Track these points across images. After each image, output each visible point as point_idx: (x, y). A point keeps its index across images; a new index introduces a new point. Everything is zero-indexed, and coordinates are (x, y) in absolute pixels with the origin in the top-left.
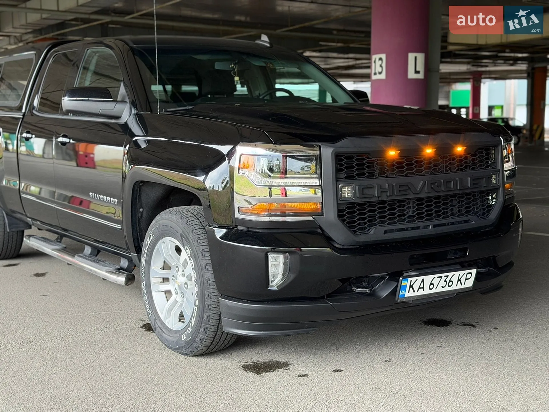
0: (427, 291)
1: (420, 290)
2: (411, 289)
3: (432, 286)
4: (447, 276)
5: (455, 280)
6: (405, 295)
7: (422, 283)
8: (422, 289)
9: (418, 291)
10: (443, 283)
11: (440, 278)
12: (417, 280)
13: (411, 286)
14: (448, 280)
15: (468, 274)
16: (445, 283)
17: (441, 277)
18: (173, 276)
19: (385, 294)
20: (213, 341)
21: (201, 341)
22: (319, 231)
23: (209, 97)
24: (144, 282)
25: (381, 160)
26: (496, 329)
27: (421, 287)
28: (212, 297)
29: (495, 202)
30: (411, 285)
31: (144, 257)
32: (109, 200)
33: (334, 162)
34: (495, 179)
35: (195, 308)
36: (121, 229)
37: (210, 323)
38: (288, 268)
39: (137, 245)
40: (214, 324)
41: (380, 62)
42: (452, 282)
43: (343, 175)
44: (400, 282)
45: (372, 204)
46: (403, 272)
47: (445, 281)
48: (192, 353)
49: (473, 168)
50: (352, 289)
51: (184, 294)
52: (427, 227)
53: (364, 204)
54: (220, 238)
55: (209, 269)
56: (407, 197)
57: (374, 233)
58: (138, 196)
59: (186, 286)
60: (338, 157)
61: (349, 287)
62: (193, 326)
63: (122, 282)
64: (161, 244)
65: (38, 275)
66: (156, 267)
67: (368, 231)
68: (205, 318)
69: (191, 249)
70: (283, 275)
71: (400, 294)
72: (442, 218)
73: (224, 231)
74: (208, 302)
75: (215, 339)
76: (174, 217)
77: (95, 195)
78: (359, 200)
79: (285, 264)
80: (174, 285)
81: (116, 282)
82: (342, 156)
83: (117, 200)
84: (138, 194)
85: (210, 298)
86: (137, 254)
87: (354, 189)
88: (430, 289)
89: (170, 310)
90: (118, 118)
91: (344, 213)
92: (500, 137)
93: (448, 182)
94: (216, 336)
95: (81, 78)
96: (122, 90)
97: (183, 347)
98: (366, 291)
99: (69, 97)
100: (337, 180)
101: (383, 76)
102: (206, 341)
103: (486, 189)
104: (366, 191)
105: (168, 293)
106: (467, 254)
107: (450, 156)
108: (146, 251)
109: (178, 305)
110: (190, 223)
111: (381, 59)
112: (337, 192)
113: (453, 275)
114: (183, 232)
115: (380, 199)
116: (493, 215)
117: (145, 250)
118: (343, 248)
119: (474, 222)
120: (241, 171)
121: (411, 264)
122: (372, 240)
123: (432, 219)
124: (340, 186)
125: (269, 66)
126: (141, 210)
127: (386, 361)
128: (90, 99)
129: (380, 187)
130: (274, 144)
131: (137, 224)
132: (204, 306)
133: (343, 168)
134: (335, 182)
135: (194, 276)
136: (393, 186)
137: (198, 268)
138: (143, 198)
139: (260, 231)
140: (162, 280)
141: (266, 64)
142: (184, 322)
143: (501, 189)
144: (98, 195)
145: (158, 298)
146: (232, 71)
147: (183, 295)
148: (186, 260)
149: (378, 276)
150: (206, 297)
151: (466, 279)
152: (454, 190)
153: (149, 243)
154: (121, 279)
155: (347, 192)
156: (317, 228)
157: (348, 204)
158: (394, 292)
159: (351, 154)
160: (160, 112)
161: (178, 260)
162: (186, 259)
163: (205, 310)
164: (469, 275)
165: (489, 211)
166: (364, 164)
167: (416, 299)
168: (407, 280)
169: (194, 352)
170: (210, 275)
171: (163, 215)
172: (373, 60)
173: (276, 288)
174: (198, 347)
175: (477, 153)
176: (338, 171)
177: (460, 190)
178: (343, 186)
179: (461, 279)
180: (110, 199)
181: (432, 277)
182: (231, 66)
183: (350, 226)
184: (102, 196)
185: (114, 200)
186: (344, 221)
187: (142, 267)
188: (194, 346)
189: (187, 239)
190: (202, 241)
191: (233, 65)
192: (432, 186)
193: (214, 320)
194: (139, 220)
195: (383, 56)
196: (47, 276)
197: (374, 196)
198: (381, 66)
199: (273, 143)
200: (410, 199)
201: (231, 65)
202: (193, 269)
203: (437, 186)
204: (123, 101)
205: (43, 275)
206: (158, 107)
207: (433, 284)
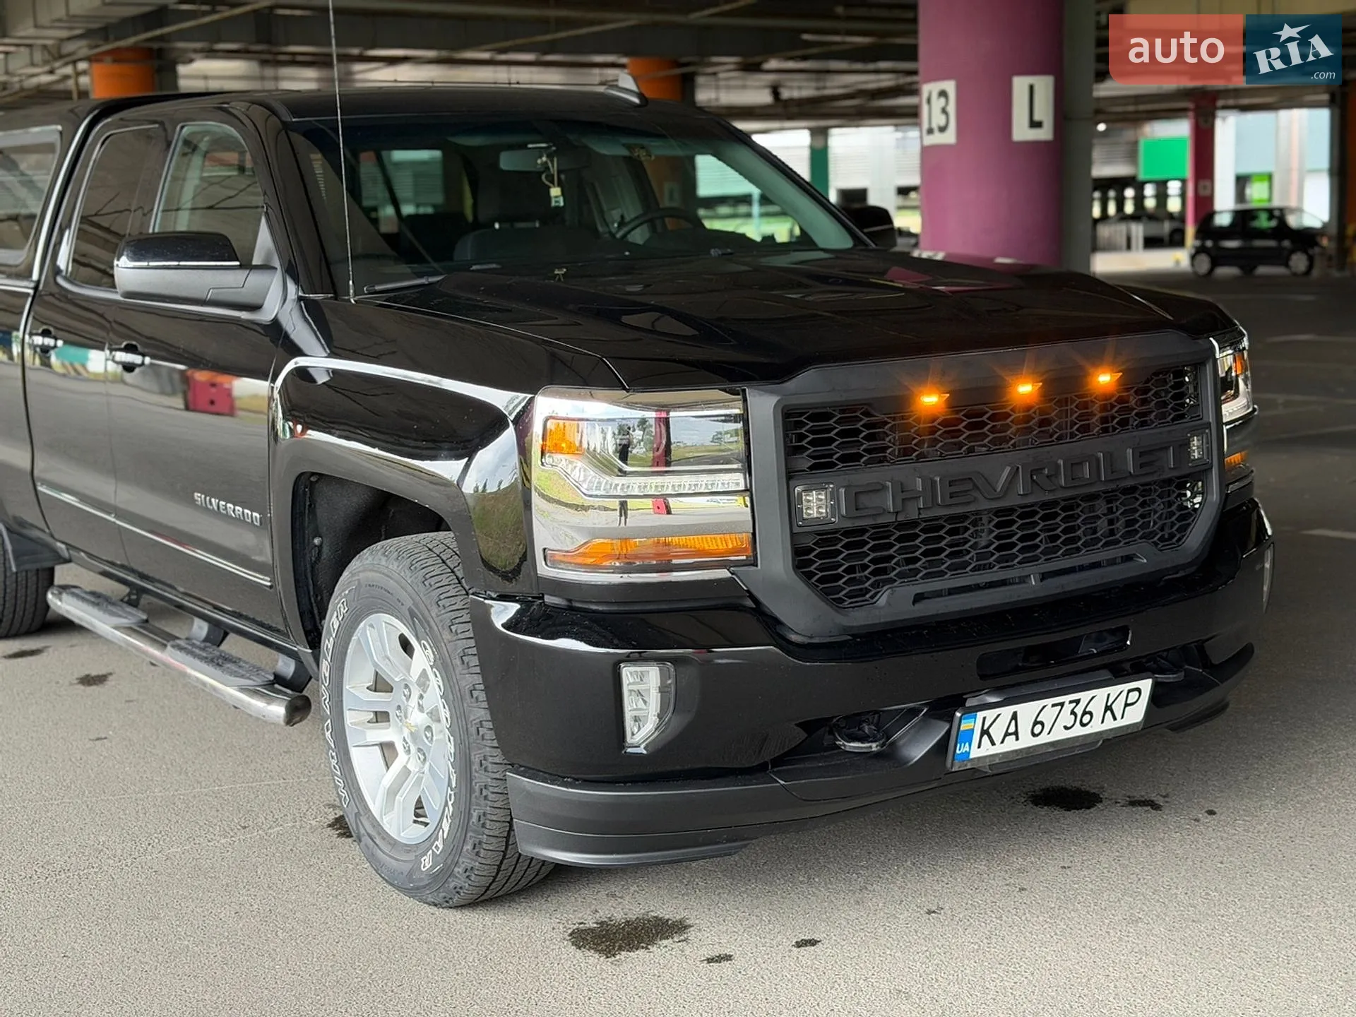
0: (1026, 741)
1: (1007, 738)
2: (985, 737)
3: (1038, 729)
4: (1077, 702)
5: (1097, 708)
6: (969, 753)
7: (1013, 722)
8: (1014, 737)
9: (1002, 742)
10: (1066, 718)
11: (1059, 707)
12: (999, 715)
13: (985, 732)
14: (1079, 711)
15: (1130, 691)
16: (1073, 717)
17: (1062, 704)
18: (399, 707)
19: (917, 751)
20: (497, 874)
21: (467, 874)
22: (749, 603)
23: (495, 230)
24: (329, 721)
25: (903, 418)
26: (1211, 813)
27: (1010, 731)
28: (490, 767)
29: (1200, 503)
30: (985, 728)
31: (326, 660)
32: (241, 513)
34: (1198, 447)
35: (450, 795)
36: (271, 587)
37: (487, 832)
38: (674, 700)
39: (309, 627)
40: (496, 833)
41: (943, 100)
42: (1091, 714)
43: (804, 462)
45: (881, 532)
46: (965, 697)
47: (1073, 713)
48: (447, 902)
49: (1143, 424)
50: (838, 743)
51: (424, 754)
53: (862, 531)
55: (480, 699)
56: (972, 508)
57: (888, 603)
58: (307, 507)
59: (429, 735)
60: (790, 418)
61: (828, 737)
62: (445, 837)
63: (278, 717)
64: (364, 630)
65: (88, 681)
66: (356, 685)
67: (872, 597)
68: (474, 819)
69: (436, 646)
70: (660, 716)
71: (958, 752)
72: (1063, 555)
74: (481, 778)
75: (502, 869)
76: (394, 566)
77: (208, 498)
78: (848, 524)
79: (663, 690)
80: (401, 731)
81: (264, 716)
82: (801, 414)
83: (258, 516)
84: (308, 503)
85: (486, 770)
86: (311, 649)
87: (834, 496)
88: (1034, 735)
89: (392, 792)
90: (256, 308)
91: (811, 556)
92: (1211, 339)
93: (1075, 465)
94: (505, 861)
97: (424, 887)
98: (871, 747)
100: (791, 475)
101: (950, 137)
102: (481, 873)
103: (1176, 474)
104: (865, 500)
105: (387, 749)
106: (1128, 643)
107: (1079, 397)
108: (330, 647)
109: (411, 780)
110: (433, 581)
111: (943, 94)
112: (792, 506)
113: (1093, 697)
114: (415, 604)
116: (1196, 537)
117: (328, 644)
118: (809, 643)
119: (1145, 559)
120: (548, 459)
121: (983, 677)
122: (882, 620)
123: (1036, 559)
124: (798, 489)
125: (636, 154)
126: (317, 541)
127: (929, 912)
128: (182, 263)
129: (902, 488)
130: (628, 391)
131: (309, 575)
132: (471, 791)
133: (803, 443)
134: (785, 480)
135: (444, 713)
136: (933, 483)
137: (453, 696)
138: (319, 512)
139: (600, 608)
140: (372, 716)
141: (631, 152)
142: (426, 824)
143: (1215, 472)
144: (213, 500)
145: (365, 762)
146: (543, 173)
147: (422, 757)
148: (424, 672)
149: (902, 710)
150: (476, 767)
151: (1127, 705)
152: (1091, 484)
153: (336, 627)
154: (277, 710)
156: (742, 597)
158: (943, 747)
159: (825, 407)
161: (408, 670)
162: (424, 670)
163: (473, 800)
165: (1183, 529)
166: (858, 432)
167: (997, 761)
168: (975, 717)
169: (451, 899)
170: (482, 712)
171: (367, 559)
172: (925, 95)
174: (461, 888)
175: (1150, 384)
176: (791, 450)
178: (804, 491)
179: (1113, 706)
180: (243, 512)
181: (1038, 704)
182: (539, 161)
184: (224, 503)
185: (252, 515)
187: (323, 683)
188: (452, 885)
189: (425, 622)
190: (461, 628)
192: (1035, 477)
193: (497, 824)
194: (313, 567)
195: (950, 86)
196: (111, 682)
197: (885, 511)
198: (944, 111)
199: (624, 388)
200: (977, 513)
202: (442, 697)
204: (266, 267)
205: (98, 680)
206: (351, 282)
207: (1042, 724)
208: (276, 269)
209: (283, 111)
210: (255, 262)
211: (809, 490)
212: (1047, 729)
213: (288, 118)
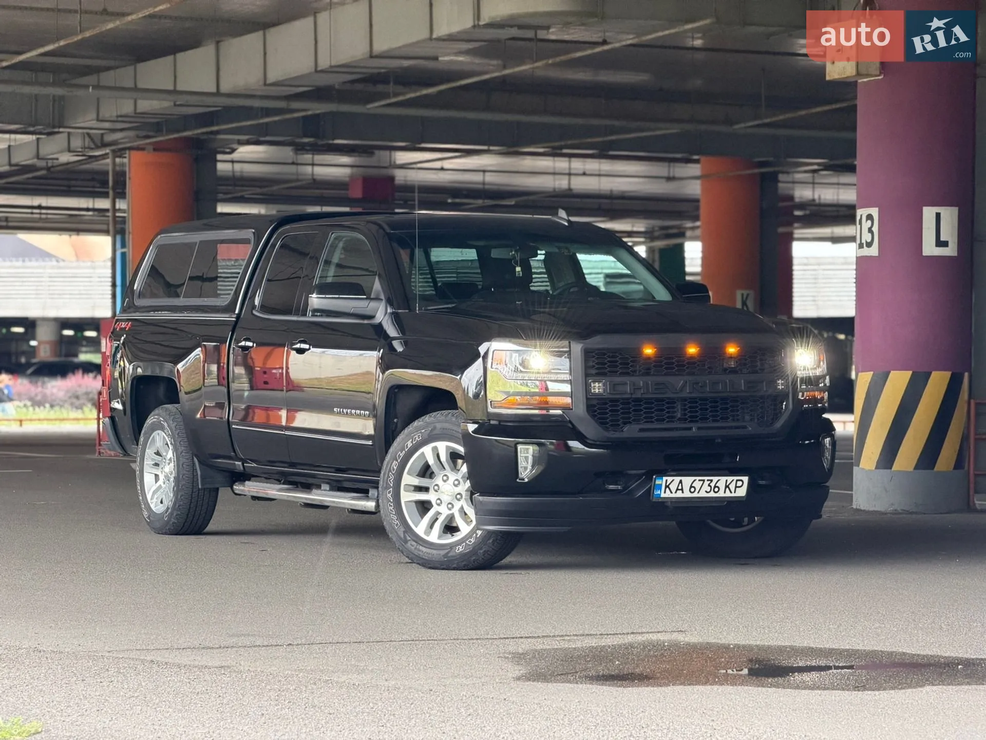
0: (687, 494)
2: (667, 489)
3: (693, 490)
4: (711, 481)
5: (722, 485)
8: (681, 491)
9: (676, 492)
10: (706, 487)
11: (702, 482)
12: (673, 480)
13: (667, 486)
14: (713, 485)
15: (737, 481)
16: (709, 488)
17: (704, 481)
33: (583, 357)
36: (372, 445)
44: (654, 479)
45: (626, 402)
52: (690, 429)
53: (617, 400)
54: (472, 432)
63: (372, 507)
70: (533, 466)
73: (476, 426)
83: (368, 413)
90: (372, 317)
95: (323, 270)
96: (377, 285)
99: (317, 294)
100: (587, 375)
112: (587, 387)
115: (633, 396)
119: (751, 428)
124: (590, 381)
126: (395, 420)
155: (597, 388)
157: (598, 399)
160: (419, 310)
164: (739, 484)
173: (526, 480)
177: (729, 392)
183: (602, 422)
186: (593, 416)
191: (513, 253)
197: (626, 393)
201: (512, 252)
203: (701, 387)
204: (377, 299)
207: (694, 487)
208: (382, 300)
209: (386, 227)
210: (372, 297)
211: (594, 382)
212: (697, 491)
213: (388, 230)
